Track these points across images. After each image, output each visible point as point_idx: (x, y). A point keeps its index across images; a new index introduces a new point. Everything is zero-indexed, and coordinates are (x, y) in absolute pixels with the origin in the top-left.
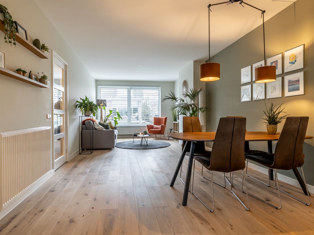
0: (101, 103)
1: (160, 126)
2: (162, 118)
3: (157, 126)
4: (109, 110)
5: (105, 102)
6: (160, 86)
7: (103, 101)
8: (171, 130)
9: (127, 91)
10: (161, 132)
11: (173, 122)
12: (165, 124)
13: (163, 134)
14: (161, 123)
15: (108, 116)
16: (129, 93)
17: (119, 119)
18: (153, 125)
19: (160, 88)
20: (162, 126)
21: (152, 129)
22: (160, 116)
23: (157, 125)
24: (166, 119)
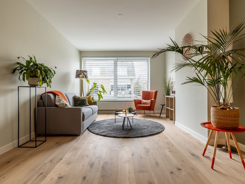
0: (81, 74)
1: (149, 101)
2: (151, 92)
3: (146, 101)
4: (93, 83)
5: (85, 73)
6: (149, 57)
7: (82, 72)
8: (163, 106)
9: (113, 62)
10: (151, 108)
11: (166, 96)
12: (155, 98)
13: (153, 110)
14: (151, 97)
15: (91, 89)
16: (115, 64)
17: (104, 93)
18: (141, 99)
19: (149, 58)
20: (151, 101)
21: (140, 104)
22: (149, 90)
23: (145, 99)
24: (156, 92)
